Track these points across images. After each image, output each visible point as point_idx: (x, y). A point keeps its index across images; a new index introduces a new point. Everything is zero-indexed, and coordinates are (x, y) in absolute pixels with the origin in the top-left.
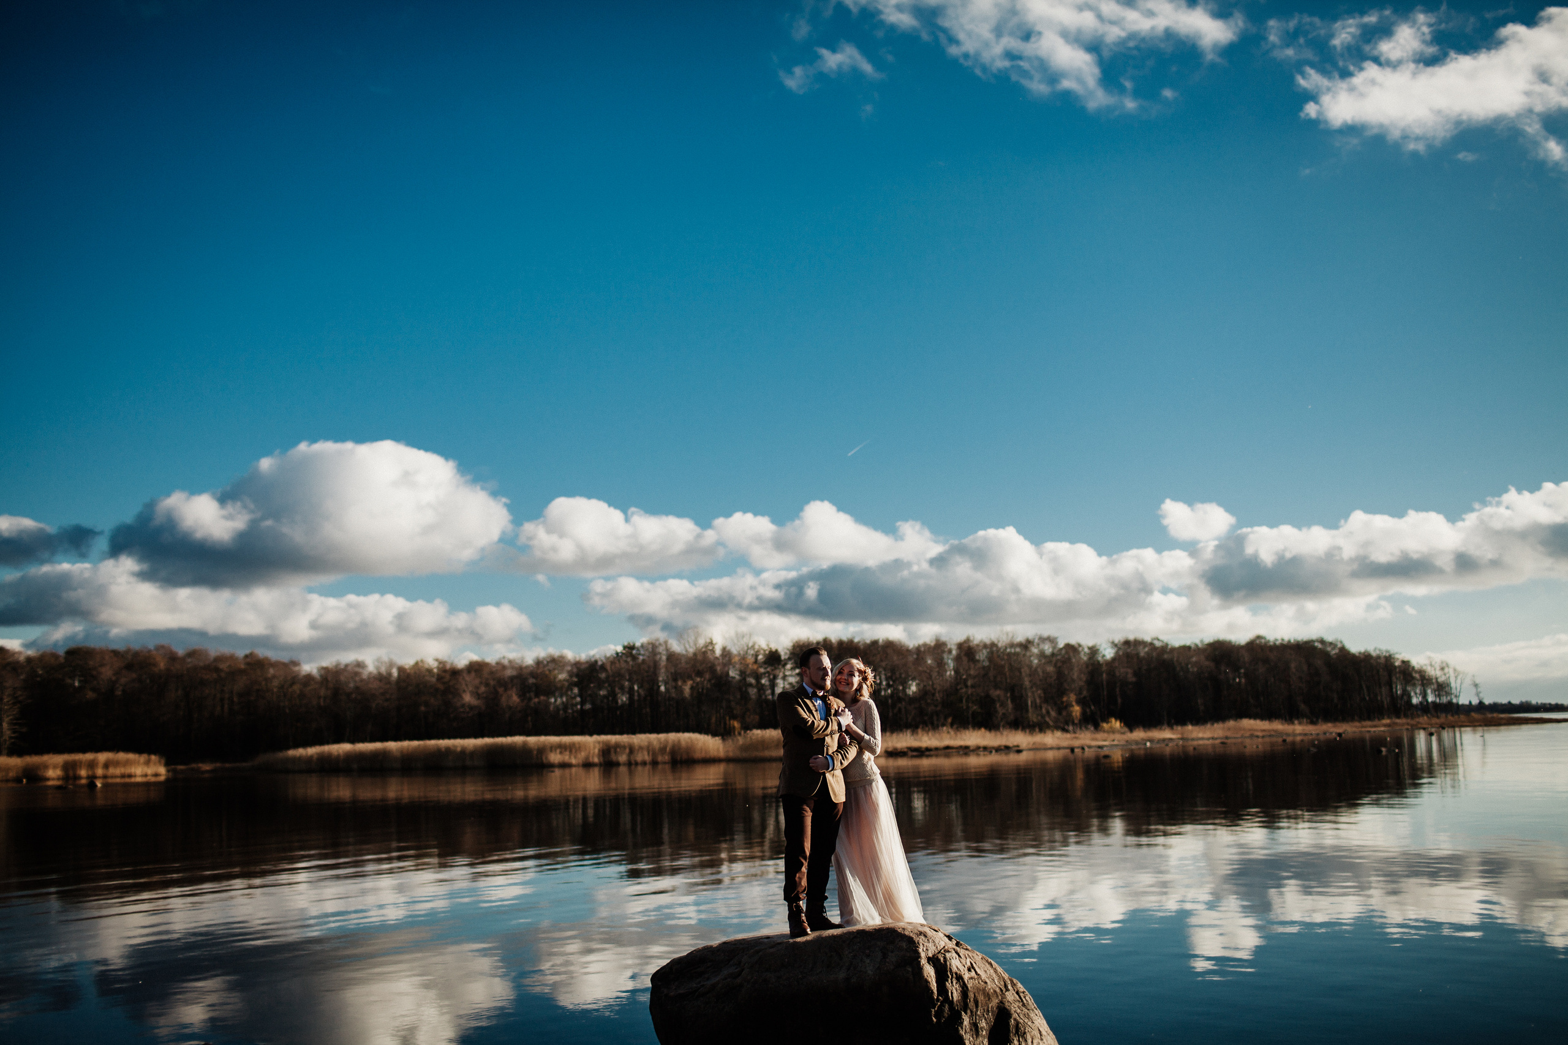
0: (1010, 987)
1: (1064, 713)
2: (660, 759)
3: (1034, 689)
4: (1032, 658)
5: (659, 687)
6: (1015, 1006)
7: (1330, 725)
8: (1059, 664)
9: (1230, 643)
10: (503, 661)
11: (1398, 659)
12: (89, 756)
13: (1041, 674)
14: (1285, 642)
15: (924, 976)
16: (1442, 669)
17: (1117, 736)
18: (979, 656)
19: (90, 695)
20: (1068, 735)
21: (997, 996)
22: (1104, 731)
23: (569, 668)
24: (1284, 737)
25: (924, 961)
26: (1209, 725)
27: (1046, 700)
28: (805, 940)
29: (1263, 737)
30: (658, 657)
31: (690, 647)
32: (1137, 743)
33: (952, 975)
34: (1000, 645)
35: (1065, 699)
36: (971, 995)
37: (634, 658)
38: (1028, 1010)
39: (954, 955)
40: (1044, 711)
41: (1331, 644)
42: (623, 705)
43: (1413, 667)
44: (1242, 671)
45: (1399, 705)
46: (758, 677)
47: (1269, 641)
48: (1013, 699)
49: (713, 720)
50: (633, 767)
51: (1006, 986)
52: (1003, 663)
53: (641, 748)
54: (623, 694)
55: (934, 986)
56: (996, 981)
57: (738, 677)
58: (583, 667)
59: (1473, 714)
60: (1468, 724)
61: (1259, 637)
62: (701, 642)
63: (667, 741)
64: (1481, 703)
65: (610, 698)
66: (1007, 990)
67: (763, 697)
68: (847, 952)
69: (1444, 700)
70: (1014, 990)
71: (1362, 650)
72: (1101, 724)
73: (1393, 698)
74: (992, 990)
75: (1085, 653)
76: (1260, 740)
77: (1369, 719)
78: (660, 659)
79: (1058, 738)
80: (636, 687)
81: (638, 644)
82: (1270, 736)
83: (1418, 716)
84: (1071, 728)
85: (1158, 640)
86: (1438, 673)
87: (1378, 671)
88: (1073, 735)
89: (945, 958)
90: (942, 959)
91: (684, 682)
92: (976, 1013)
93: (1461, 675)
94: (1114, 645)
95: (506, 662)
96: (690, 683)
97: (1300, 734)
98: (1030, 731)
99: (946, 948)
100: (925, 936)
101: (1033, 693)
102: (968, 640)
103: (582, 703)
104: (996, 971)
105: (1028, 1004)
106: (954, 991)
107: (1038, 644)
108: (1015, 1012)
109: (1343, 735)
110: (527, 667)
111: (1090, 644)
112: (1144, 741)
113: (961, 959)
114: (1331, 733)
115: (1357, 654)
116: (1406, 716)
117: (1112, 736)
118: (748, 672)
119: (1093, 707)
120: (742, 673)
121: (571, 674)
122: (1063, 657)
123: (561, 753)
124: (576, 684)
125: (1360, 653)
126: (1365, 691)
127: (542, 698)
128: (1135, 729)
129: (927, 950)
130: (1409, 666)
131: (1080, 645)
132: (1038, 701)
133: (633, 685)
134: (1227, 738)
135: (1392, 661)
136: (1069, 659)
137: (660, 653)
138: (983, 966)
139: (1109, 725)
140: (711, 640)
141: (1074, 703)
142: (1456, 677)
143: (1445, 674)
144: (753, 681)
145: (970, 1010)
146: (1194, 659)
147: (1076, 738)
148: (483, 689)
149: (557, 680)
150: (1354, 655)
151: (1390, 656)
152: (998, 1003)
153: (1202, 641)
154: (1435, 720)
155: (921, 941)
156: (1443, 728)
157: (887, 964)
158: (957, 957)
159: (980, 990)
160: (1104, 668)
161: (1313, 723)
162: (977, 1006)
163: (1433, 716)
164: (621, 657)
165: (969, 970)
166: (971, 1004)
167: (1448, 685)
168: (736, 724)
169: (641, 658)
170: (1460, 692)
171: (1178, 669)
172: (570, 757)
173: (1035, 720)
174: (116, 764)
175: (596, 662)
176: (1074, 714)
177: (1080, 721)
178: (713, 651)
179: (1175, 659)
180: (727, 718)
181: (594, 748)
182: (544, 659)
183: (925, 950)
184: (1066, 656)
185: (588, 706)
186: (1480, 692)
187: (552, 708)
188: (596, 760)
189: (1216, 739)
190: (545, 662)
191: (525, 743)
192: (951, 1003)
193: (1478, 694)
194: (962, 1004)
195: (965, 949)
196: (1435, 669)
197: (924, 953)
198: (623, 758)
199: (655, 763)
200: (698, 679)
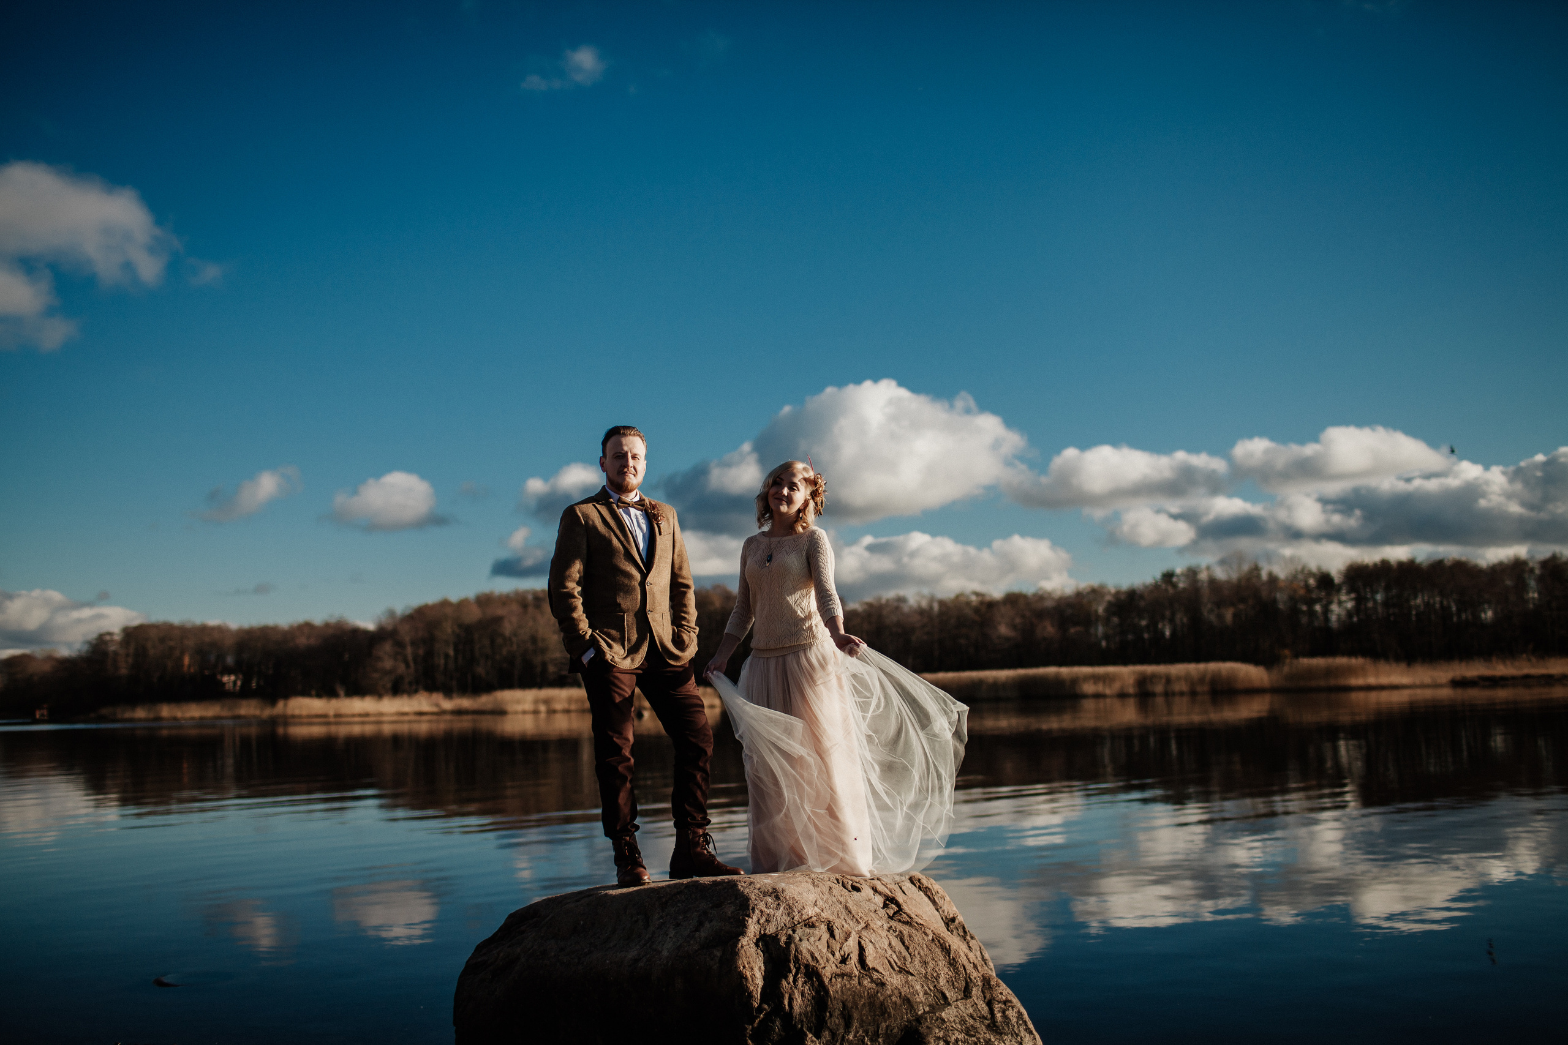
15: (737, 967)
25: (748, 940)
36: (836, 1003)
55: (756, 984)
100: (777, 898)
106: (797, 995)
113: (832, 941)
129: (768, 921)
145: (831, 1031)
152: (908, 1021)
155: (762, 906)
157: (693, 941)
159: (864, 995)
162: (848, 1026)
165: (844, 960)
166: (833, 1021)
183: (762, 921)
192: (789, 1017)
194: (812, 1020)
197: (758, 927)
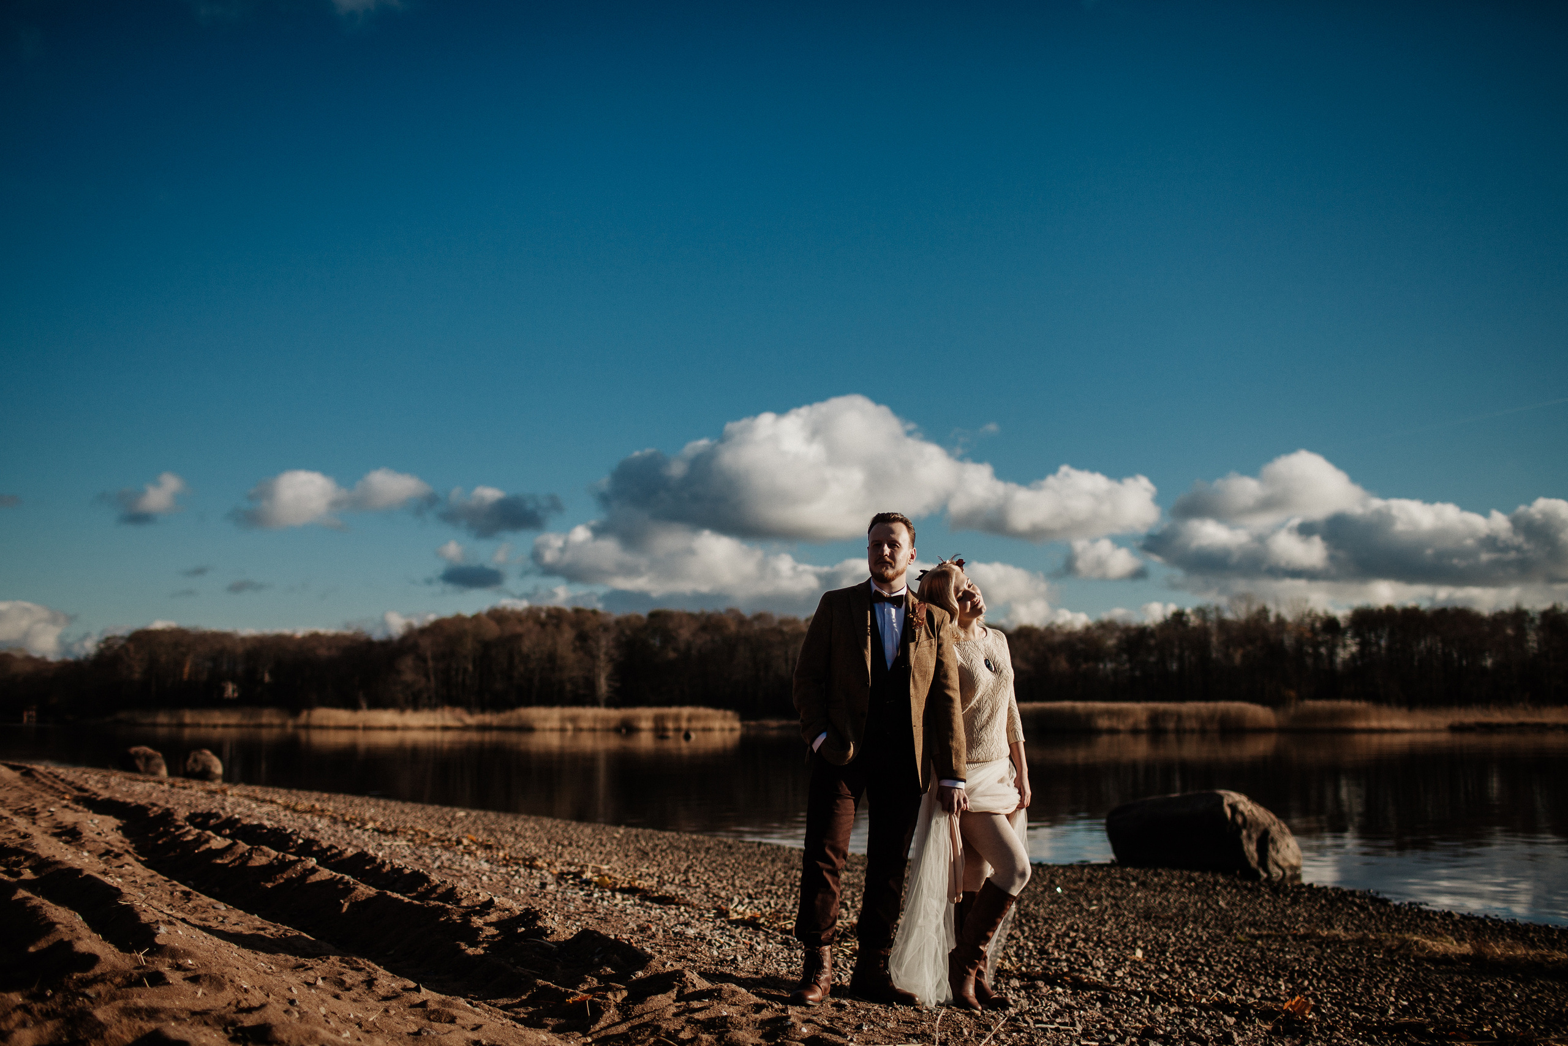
2: (1208, 727)
5: (1211, 653)
10: (1051, 626)
12: (674, 710)
19: (672, 655)
23: (1119, 633)
30: (1209, 623)
31: (1243, 614)
37: (1184, 624)
42: (1173, 672)
46: (1316, 645)
49: (1266, 689)
50: (1181, 734)
53: (1189, 716)
54: (1173, 661)
57: (1293, 645)
58: (1132, 633)
62: (1255, 608)
63: (1217, 709)
65: (1160, 665)
67: (1321, 666)
78: (1212, 625)
80: (1187, 654)
81: (1187, 610)
91: (1236, 649)
95: (1055, 627)
96: (1241, 650)
103: (1132, 669)
110: (1076, 632)
118: (1304, 640)
120: (1298, 641)
121: (1120, 639)
123: (1109, 718)
124: (1125, 650)
127: (1091, 664)
133: (1183, 651)
137: (1211, 619)
140: (1265, 606)
144: (1310, 650)
148: (1032, 654)
149: (1106, 646)
164: (1170, 623)
168: (1290, 694)
169: (1192, 624)
172: (1118, 723)
174: (698, 718)
175: (1146, 627)
178: (1267, 618)
180: (1282, 687)
181: (1142, 714)
182: (1093, 624)
185: (1137, 673)
187: (1101, 673)
188: (1143, 726)
190: (1092, 628)
191: (1073, 709)
198: (1171, 725)
199: (1203, 732)
200: (1250, 648)
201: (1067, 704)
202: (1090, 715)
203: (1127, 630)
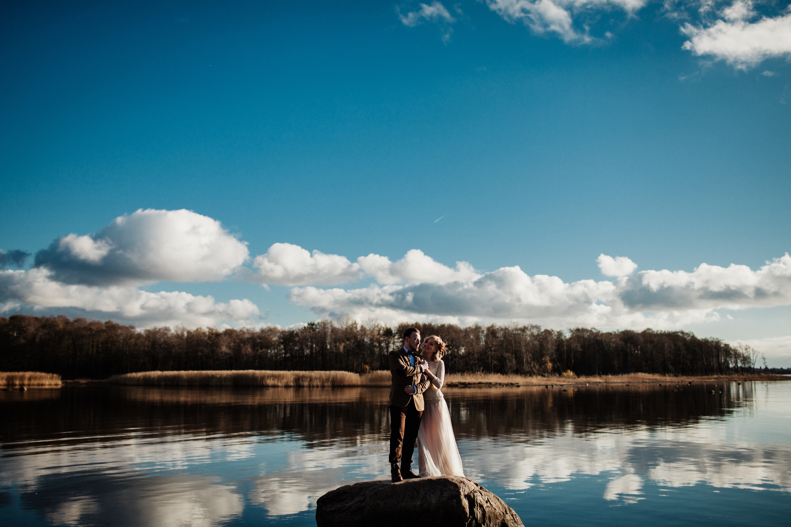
0: (508, 512)
1: (543, 367)
2: (326, 384)
3: (527, 353)
4: (527, 337)
5: (327, 346)
6: (511, 522)
7: (685, 377)
8: (541, 340)
9: (633, 332)
10: (243, 329)
11: (723, 343)
12: (21, 374)
13: (531, 345)
14: (663, 332)
15: (462, 505)
16: (746, 349)
17: (571, 380)
18: (499, 335)
19: (22, 341)
20: (545, 379)
21: (501, 517)
22: (564, 377)
23: (279, 334)
24: (660, 383)
25: (462, 497)
26: (620, 376)
27: (533, 359)
28: (399, 483)
29: (649, 383)
30: (327, 330)
31: (344, 325)
32: (581, 384)
33: (477, 505)
34: (510, 329)
35: (543, 359)
36: (487, 515)
37: (314, 330)
38: (518, 524)
39: (479, 494)
40: (532, 365)
41: (687, 334)
42: (307, 355)
43: (731, 348)
44: (639, 347)
45: (722, 368)
46: (380, 342)
47: (654, 332)
48: (516, 358)
49: (355, 364)
50: (311, 388)
51: (506, 511)
52: (511, 339)
53: (316, 378)
54: (307, 349)
55: (467, 510)
56: (501, 508)
57: (369, 342)
58: (286, 334)
59: (762, 374)
60: (759, 379)
61: (648, 329)
62: (350, 323)
63: (330, 375)
64: (766, 368)
65: (300, 351)
66: (507, 513)
67: (382, 353)
68: (422, 491)
69: (747, 366)
70: (510, 514)
71: (704, 338)
72: (563, 373)
73: (720, 364)
74: (498, 514)
75: (555, 335)
76: (647, 384)
77: (706, 375)
78: (328, 331)
79: (539, 380)
80: (314, 346)
81: (316, 323)
82: (653, 382)
83: (733, 374)
84: (546, 375)
85: (595, 329)
86: (744, 351)
87: (712, 350)
88: (548, 379)
89: (474, 495)
90: (472, 496)
91: (340, 343)
92: (489, 525)
93: (756, 353)
94: (571, 331)
95: (245, 330)
96: (343, 344)
97: (669, 382)
98: (524, 376)
99: (475, 490)
100: (464, 483)
101: (527, 355)
102: (493, 326)
103: (285, 353)
104: (501, 503)
105: (518, 521)
106: (478, 513)
107: (530, 329)
108: (510, 525)
109: (692, 383)
110: (256, 333)
111: (558, 330)
112: (585, 383)
113: (482, 496)
114: (686, 382)
115: (701, 340)
116: (726, 374)
117: (568, 380)
118: (375, 339)
119: (558, 364)
120: (372, 340)
121: (280, 337)
122: (543, 336)
123: (273, 380)
124: (282, 343)
125: (702, 339)
126: (705, 359)
127: (264, 350)
128: (581, 376)
129: (464, 491)
130: (729, 347)
131: (552, 331)
132: (529, 359)
133: (313, 344)
134: (630, 382)
135: (720, 344)
136: (547, 337)
137: (328, 328)
138: (494, 500)
139: (567, 373)
140: (355, 321)
141: (548, 362)
142: (753, 354)
143: (747, 352)
144: (377, 344)
145: (487, 524)
146: (613, 340)
147: (549, 380)
148: (232, 344)
149: (272, 341)
150: (699, 341)
151: (718, 341)
152: (501, 520)
153: (618, 330)
154: (741, 377)
155: (461, 486)
156: (746, 381)
157: (443, 498)
158: (480, 495)
159: (492, 513)
160: (565, 343)
161: (676, 376)
162: (490, 522)
163: (741, 374)
164: (307, 329)
165: (487, 502)
166: (487, 521)
167: (749, 358)
168: (367, 367)
169: (317, 330)
170: (755, 362)
171: (605, 345)
172: (278, 382)
173: (527, 370)
174: (35, 378)
175: (293, 331)
176: (548, 367)
177: (551, 371)
178: (356, 328)
179: (603, 339)
180: (363, 364)
181: (291, 377)
182: (266, 329)
184: (545, 336)
185: (288, 355)
186: (766, 362)
187: (269, 355)
188: (292, 384)
189: (624, 383)
190: (266, 331)
191: (254, 374)
192: (476, 519)
193: (765, 363)
194: (482, 520)
195: (485, 491)
196: (742, 350)
197: (463, 492)
198: (306, 383)
199: (323, 387)
200: (348, 343)
201: (251, 371)
202: (263, 378)
203: (283, 332)
